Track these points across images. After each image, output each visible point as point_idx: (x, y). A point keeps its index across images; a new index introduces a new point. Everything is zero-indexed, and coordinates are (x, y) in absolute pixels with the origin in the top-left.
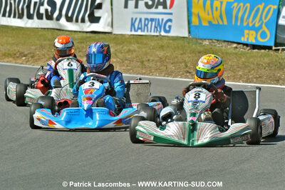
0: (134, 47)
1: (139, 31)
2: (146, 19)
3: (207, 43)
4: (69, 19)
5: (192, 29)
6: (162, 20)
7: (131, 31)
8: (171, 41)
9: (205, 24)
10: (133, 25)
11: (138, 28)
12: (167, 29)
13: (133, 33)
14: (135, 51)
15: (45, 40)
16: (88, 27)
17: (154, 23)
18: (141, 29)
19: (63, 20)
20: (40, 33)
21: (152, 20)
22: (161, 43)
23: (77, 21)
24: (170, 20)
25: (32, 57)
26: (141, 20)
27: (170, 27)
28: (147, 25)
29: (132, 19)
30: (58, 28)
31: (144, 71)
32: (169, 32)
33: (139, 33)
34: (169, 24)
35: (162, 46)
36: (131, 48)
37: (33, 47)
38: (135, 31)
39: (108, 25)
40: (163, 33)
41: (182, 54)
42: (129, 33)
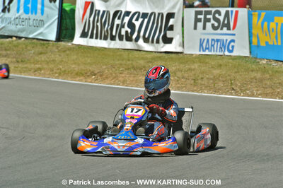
0: (196, 66)
1: (207, 51)
2: (213, 40)
3: (264, 62)
4: (146, 40)
5: (253, 49)
6: (227, 40)
7: (200, 51)
8: (231, 61)
9: (263, 44)
10: (201, 45)
11: (206, 48)
12: (231, 49)
13: (202, 53)
14: (194, 70)
15: (118, 60)
16: (163, 47)
17: (219, 43)
18: (208, 49)
19: (141, 41)
20: (118, 53)
21: (218, 40)
22: (220, 62)
23: (153, 42)
24: (233, 41)
25: (101, 76)
26: (208, 40)
27: (233, 47)
28: (213, 45)
29: (201, 39)
30: (136, 48)
31: (195, 88)
32: (231, 51)
33: (207, 52)
34: (232, 44)
35: (220, 65)
36: (193, 67)
37: (104, 67)
38: (203, 51)
39: (180, 46)
40: (227, 53)
41: (236, 72)
42: (198, 53)
